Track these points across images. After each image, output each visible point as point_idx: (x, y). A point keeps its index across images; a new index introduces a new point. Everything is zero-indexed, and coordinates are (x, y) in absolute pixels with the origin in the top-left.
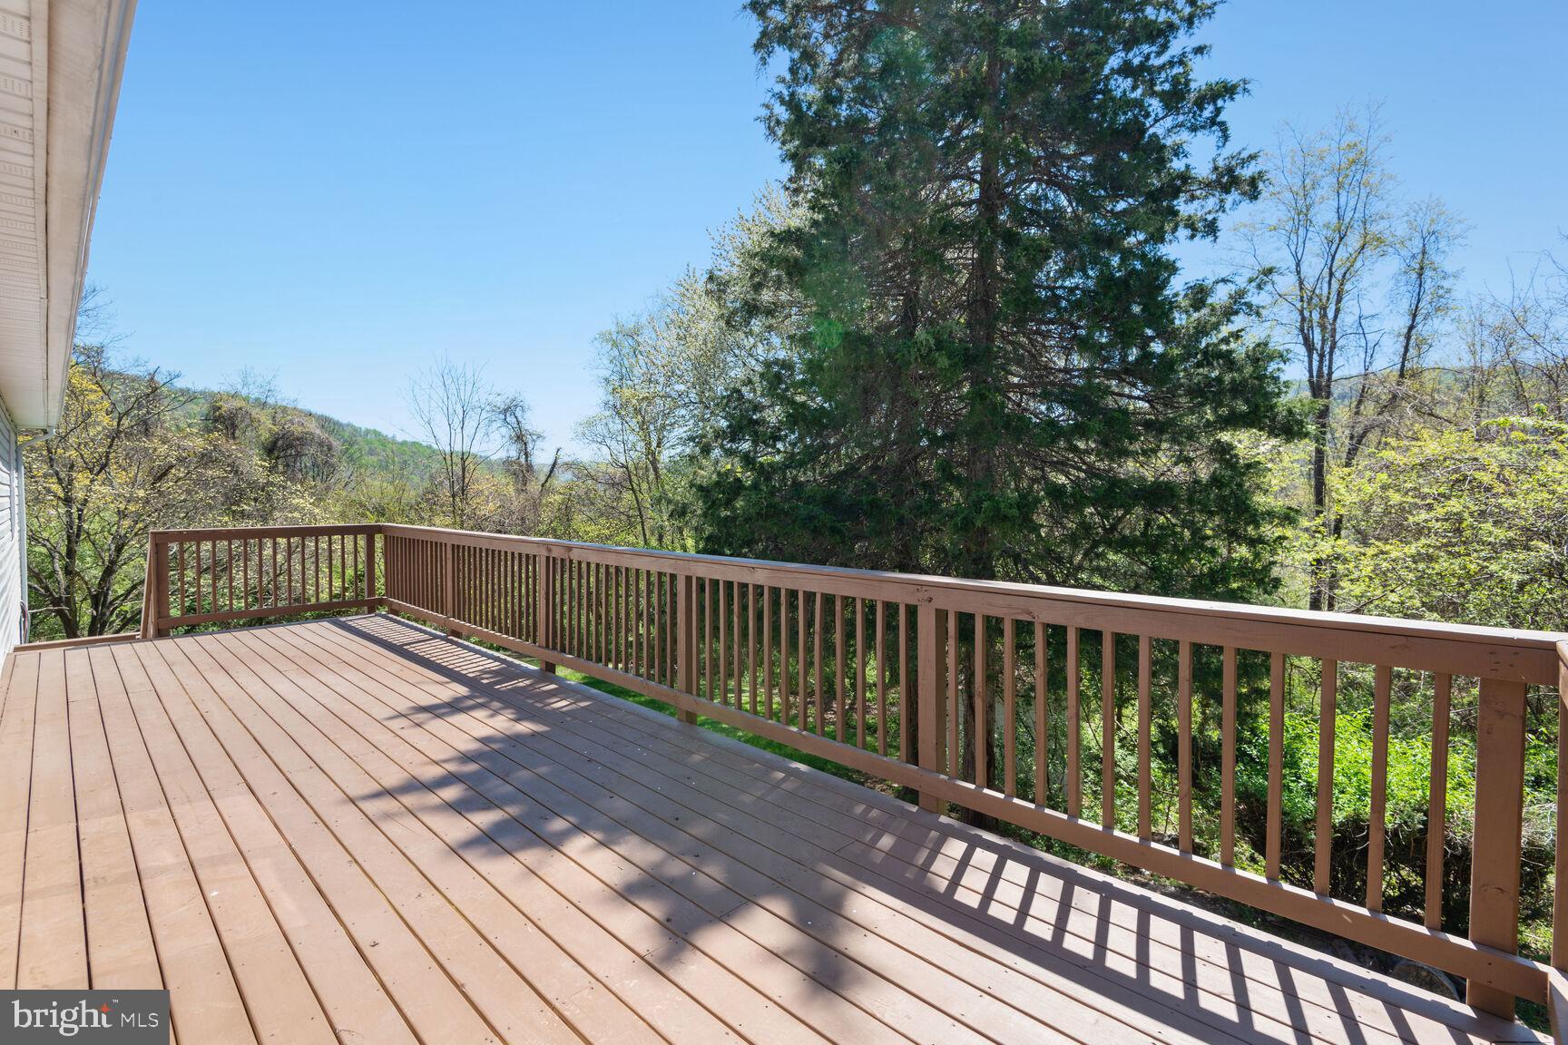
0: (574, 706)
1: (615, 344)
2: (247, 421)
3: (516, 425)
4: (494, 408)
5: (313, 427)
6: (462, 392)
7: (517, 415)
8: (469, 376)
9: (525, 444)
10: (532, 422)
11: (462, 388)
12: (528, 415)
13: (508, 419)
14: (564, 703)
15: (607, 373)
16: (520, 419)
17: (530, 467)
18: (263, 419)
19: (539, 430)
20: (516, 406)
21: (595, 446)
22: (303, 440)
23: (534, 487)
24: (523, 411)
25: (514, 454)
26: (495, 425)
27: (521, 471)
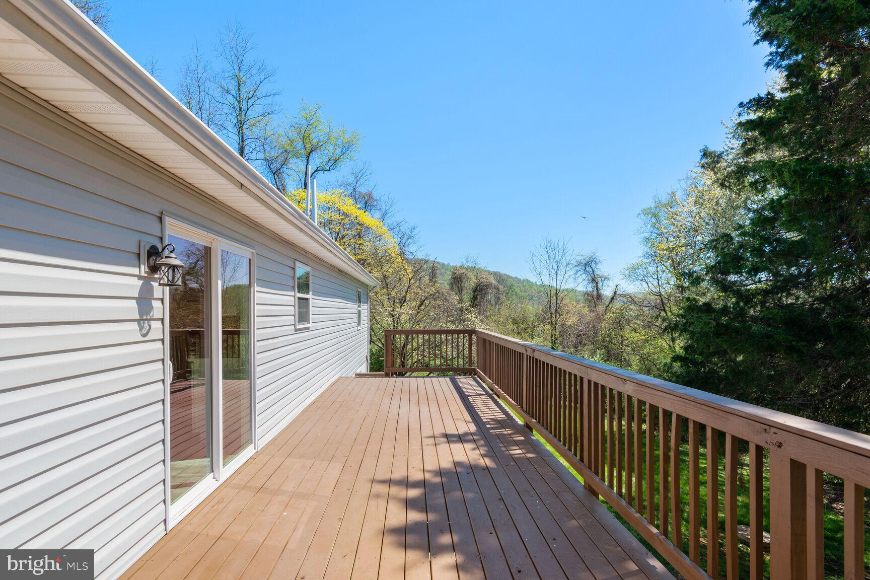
0: (524, 455)
1: (655, 216)
2: (466, 279)
3: (591, 273)
4: (579, 264)
5: (492, 280)
6: (557, 256)
7: (592, 266)
8: (560, 246)
9: (597, 283)
10: (602, 269)
11: (557, 253)
12: (599, 266)
13: (587, 269)
14: (519, 451)
15: (647, 235)
16: (594, 268)
17: (599, 296)
18: (472, 277)
19: (606, 274)
20: (592, 261)
21: (638, 282)
22: (488, 286)
23: (601, 308)
24: (596, 264)
25: (590, 289)
26: (579, 273)
27: (594, 298)
